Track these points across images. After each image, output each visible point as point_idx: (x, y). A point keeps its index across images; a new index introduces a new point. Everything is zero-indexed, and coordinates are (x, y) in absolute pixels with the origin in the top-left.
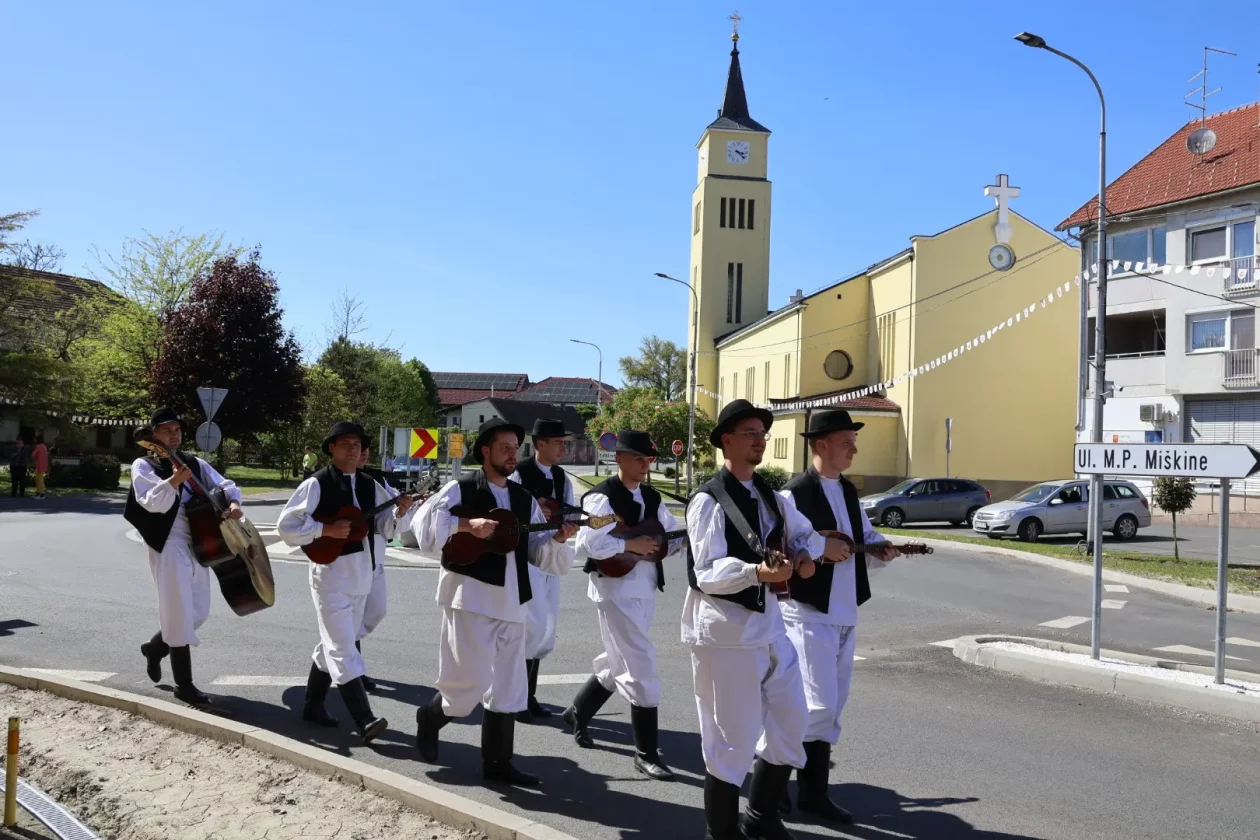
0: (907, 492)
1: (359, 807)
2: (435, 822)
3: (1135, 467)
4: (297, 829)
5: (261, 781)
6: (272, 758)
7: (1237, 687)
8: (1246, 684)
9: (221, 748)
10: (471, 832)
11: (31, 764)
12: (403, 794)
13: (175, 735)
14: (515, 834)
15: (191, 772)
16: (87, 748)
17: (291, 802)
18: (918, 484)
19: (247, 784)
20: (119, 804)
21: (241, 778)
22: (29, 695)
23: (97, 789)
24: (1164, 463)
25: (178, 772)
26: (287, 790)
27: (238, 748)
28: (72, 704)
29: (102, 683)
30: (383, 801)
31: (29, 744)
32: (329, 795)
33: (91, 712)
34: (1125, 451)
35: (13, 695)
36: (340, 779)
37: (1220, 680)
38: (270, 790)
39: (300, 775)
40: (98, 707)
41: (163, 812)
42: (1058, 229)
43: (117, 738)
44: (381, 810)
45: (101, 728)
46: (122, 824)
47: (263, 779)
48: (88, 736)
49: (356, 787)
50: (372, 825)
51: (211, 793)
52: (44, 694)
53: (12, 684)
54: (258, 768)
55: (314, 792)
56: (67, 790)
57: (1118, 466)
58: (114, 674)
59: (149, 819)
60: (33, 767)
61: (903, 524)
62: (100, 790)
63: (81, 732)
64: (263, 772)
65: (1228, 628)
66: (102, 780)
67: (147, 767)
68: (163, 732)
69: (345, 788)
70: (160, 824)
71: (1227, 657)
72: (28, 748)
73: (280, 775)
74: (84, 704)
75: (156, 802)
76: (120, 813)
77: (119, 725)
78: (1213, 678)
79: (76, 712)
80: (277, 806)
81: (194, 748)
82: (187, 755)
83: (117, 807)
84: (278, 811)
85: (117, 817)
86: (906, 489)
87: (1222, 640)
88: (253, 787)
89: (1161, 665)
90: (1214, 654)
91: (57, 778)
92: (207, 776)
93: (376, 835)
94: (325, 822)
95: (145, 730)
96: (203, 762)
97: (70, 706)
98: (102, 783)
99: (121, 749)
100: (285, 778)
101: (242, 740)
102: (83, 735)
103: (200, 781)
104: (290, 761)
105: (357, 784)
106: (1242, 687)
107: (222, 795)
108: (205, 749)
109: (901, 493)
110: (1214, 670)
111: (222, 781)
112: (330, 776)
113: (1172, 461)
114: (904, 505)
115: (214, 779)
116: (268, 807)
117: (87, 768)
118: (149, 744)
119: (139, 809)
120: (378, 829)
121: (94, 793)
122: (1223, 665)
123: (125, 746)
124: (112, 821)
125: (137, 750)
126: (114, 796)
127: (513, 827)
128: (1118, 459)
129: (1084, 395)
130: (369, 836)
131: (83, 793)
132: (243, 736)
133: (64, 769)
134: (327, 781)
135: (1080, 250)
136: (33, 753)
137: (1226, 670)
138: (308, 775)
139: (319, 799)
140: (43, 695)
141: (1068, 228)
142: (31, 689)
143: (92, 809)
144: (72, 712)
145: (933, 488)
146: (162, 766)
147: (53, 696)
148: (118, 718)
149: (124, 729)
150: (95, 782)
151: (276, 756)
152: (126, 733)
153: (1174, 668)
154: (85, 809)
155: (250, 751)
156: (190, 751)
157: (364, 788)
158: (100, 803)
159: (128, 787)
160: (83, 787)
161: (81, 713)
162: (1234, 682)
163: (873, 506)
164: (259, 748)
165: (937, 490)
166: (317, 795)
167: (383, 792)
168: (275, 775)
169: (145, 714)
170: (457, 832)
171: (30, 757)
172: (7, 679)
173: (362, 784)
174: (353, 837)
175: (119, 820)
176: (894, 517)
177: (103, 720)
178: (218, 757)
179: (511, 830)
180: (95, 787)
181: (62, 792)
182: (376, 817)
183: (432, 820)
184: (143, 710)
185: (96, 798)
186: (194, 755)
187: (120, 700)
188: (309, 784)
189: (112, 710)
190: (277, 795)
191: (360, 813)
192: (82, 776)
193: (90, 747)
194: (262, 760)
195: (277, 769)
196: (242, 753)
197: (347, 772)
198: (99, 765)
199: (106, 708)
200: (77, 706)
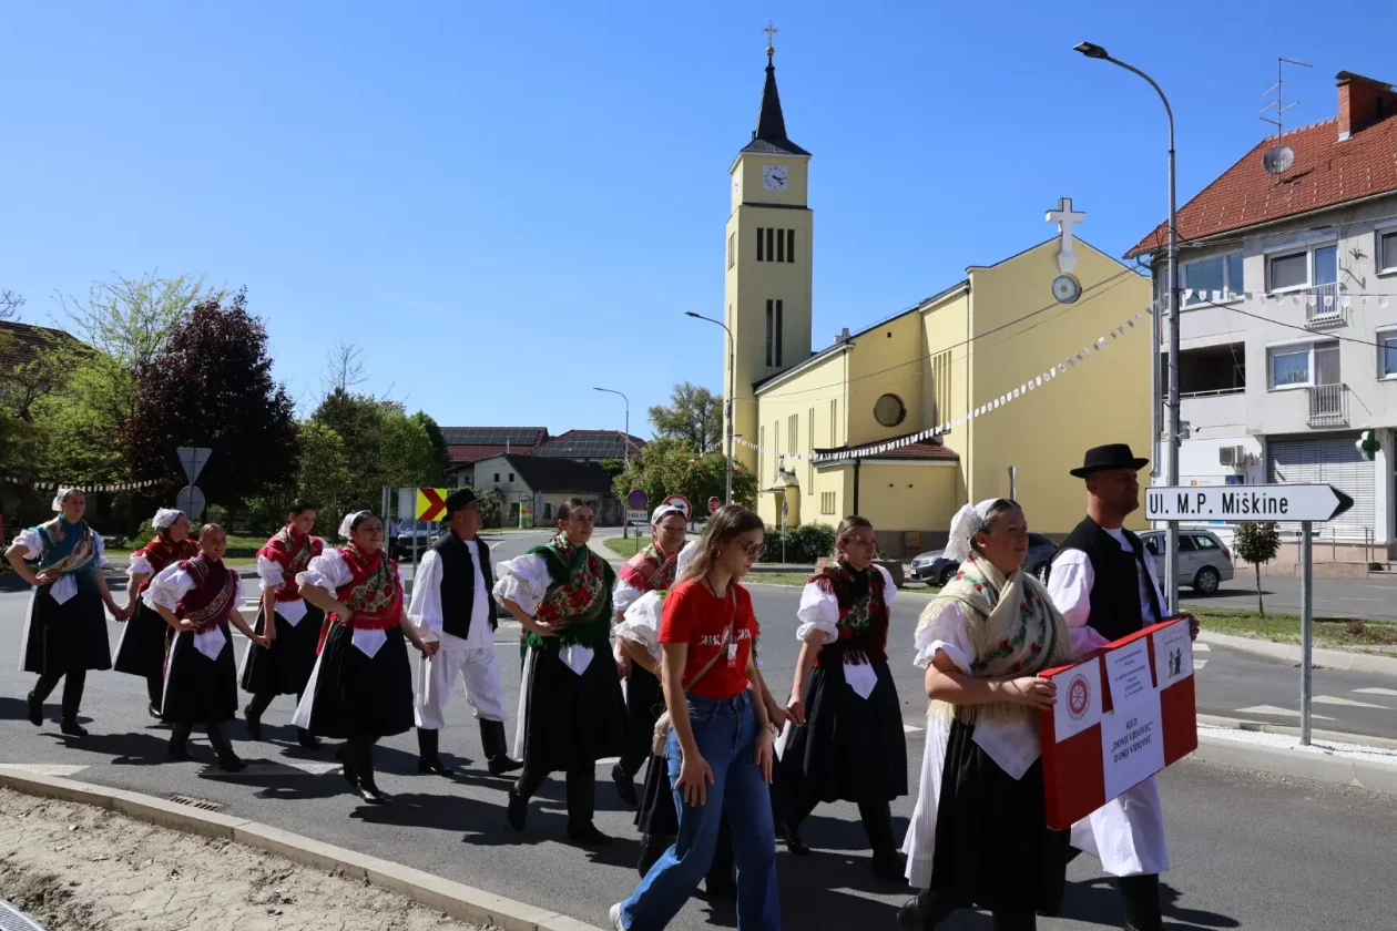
1: (364, 904)
2: (448, 918)
3: (1211, 512)
5: (253, 879)
6: (266, 853)
7: (1324, 747)
8: (1333, 745)
9: (208, 844)
10: (487, 928)
12: (414, 889)
13: (156, 832)
14: (537, 927)
15: (175, 872)
16: (56, 850)
17: (287, 901)
19: (238, 883)
20: (92, 910)
21: (230, 877)
23: (67, 894)
24: (1242, 507)
25: (160, 872)
26: (282, 889)
27: (227, 844)
28: (37, 801)
29: (73, 777)
30: (390, 896)
32: (329, 891)
33: (60, 810)
34: (1199, 495)
36: (341, 874)
37: (1307, 742)
38: (264, 889)
39: (297, 871)
40: (68, 804)
41: (143, 916)
42: (1126, 257)
43: (89, 837)
44: (388, 907)
45: (72, 827)
47: (256, 876)
48: (57, 836)
49: (360, 882)
50: (379, 922)
51: (197, 894)
52: (6, 791)
54: (250, 865)
55: (313, 890)
56: (33, 898)
57: (1193, 511)
58: (86, 767)
59: (127, 925)
62: (70, 896)
63: (48, 832)
64: (255, 870)
65: (1314, 685)
66: (73, 884)
67: (124, 869)
68: (142, 829)
69: (347, 884)
71: (1313, 716)
73: (274, 872)
74: (52, 801)
75: (135, 906)
76: (93, 920)
77: (92, 824)
78: (1299, 739)
79: (43, 810)
80: (270, 906)
81: (177, 845)
82: (170, 853)
83: (90, 914)
84: (272, 912)
85: (91, 924)
87: (1308, 698)
88: (244, 886)
89: (1243, 727)
90: (1299, 714)
91: (22, 884)
92: (192, 876)
94: (326, 921)
95: (122, 828)
96: (188, 861)
97: (36, 804)
98: (72, 888)
99: (94, 849)
100: (280, 875)
101: (230, 834)
102: (51, 835)
103: (185, 881)
104: (286, 857)
105: (361, 879)
106: (1330, 748)
107: (210, 896)
108: (190, 846)
110: (1300, 730)
111: (210, 880)
112: (330, 871)
113: (1250, 505)
115: (201, 878)
116: (262, 908)
117: (56, 871)
118: (127, 843)
119: (116, 915)
120: (385, 927)
121: (64, 899)
122: (1309, 725)
123: (98, 846)
124: (85, 929)
125: (112, 850)
126: (87, 901)
127: (535, 920)
128: (1193, 504)
129: (1158, 438)
131: (52, 899)
132: (232, 830)
133: (32, 872)
134: (327, 876)
135: (1150, 279)
137: (1313, 731)
138: (305, 871)
139: (319, 897)
140: (3, 792)
141: (1138, 255)
143: (61, 916)
144: (41, 808)
146: (141, 867)
147: (16, 793)
148: (91, 815)
149: (97, 827)
150: (65, 887)
151: (270, 850)
152: (100, 831)
153: (1258, 730)
154: (54, 917)
155: (240, 846)
156: (173, 849)
157: (368, 883)
158: (70, 910)
159: (103, 891)
160: (51, 893)
161: (48, 811)
162: (1321, 743)
163: (931, 564)
164: (252, 843)
166: (317, 893)
167: (389, 886)
168: (269, 872)
169: (123, 809)
170: (473, 928)
173: (366, 878)
175: (93, 928)
177: (73, 818)
178: (207, 853)
179: (532, 924)
180: (66, 892)
181: (27, 899)
182: (383, 915)
183: (445, 916)
184: (119, 805)
185: (64, 907)
186: (177, 854)
187: (94, 795)
188: (307, 881)
189: (83, 806)
190: (271, 894)
191: (365, 911)
192: (50, 881)
193: (59, 848)
194: (254, 856)
195: (272, 865)
196: (232, 849)
197: (349, 866)
198: (69, 867)
199: (77, 804)
200: (44, 803)
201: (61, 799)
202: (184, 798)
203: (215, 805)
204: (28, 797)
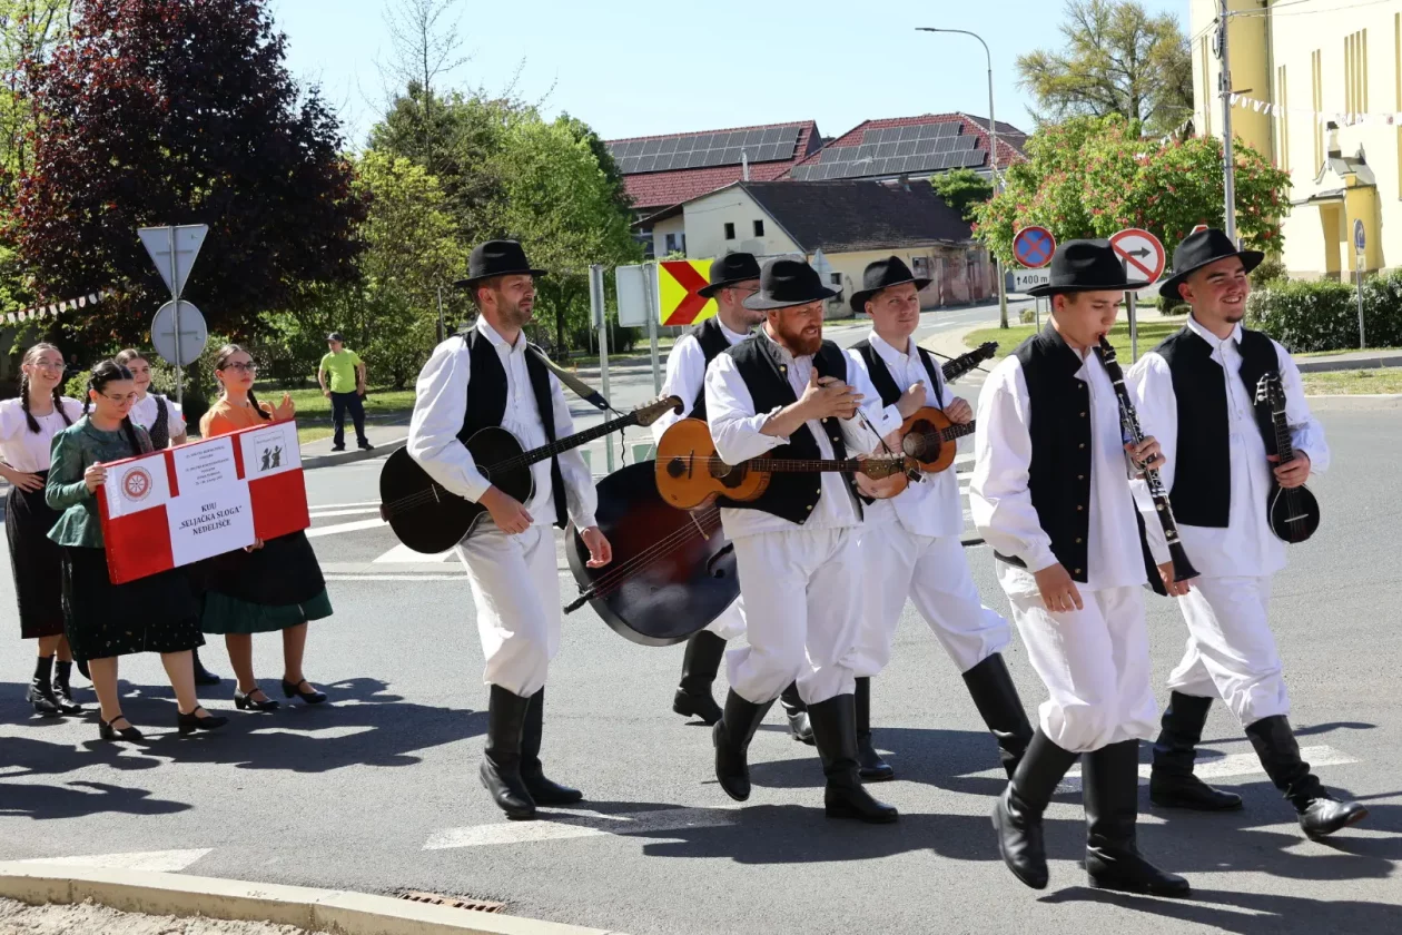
22: (54, 917)
28: (161, 923)
29: (190, 870)
35: (19, 919)
40: (221, 923)
52: (90, 909)
53: (11, 898)
58: (205, 851)
74: (189, 921)
140: (86, 911)
142: (54, 902)
147: (111, 911)
169: (336, 926)
184: (331, 918)
187: (276, 904)
189: (257, 926)
199: (242, 923)
200: (173, 926)
201: (205, 914)
202: (424, 896)
203: (489, 904)
204: (138, 917)
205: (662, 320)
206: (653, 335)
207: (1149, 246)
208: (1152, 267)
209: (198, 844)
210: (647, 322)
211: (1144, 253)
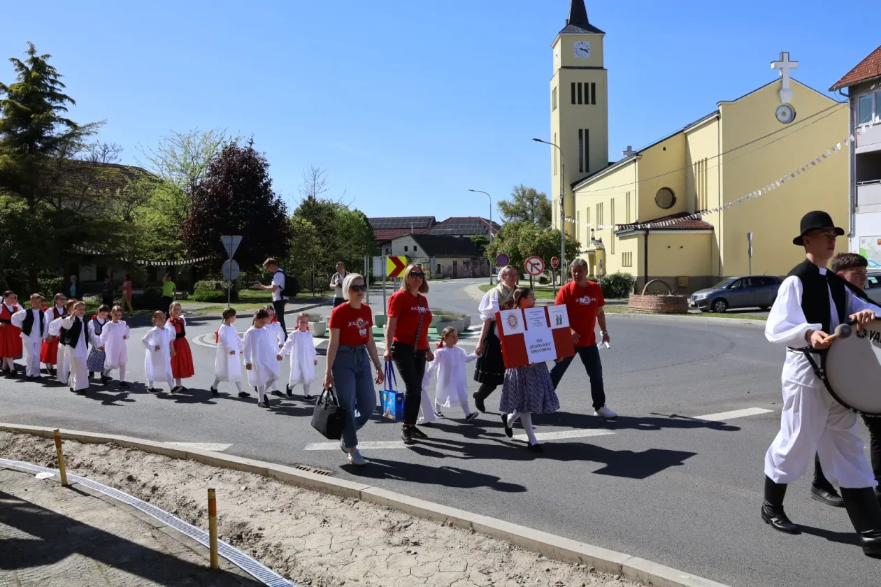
0: (729, 287)
1: (475, 546)
2: (543, 558)
4: (432, 566)
5: (385, 527)
6: (388, 509)
9: (343, 502)
10: (578, 565)
11: (199, 516)
12: (511, 536)
13: (303, 492)
14: (622, 566)
15: (325, 521)
16: (238, 504)
17: (416, 544)
18: (736, 281)
19: (374, 530)
20: (282, 548)
21: (367, 525)
22: (181, 464)
23: (258, 536)
25: (315, 521)
26: (408, 535)
27: (357, 502)
28: (215, 470)
29: (225, 452)
30: (493, 541)
31: (194, 501)
32: (445, 537)
33: (231, 476)
35: (170, 463)
36: (451, 525)
38: (395, 534)
39: (416, 521)
40: (236, 472)
41: (319, 554)
42: (831, 89)
43: (257, 495)
44: (494, 549)
45: (243, 488)
46: (290, 564)
47: (385, 525)
48: (235, 494)
49: (467, 531)
50: (491, 561)
51: (349, 538)
52: (192, 462)
53: (167, 456)
54: (378, 517)
55: (432, 535)
56: (235, 537)
58: (231, 445)
59: (311, 561)
60: (200, 519)
61: (727, 310)
62: (261, 537)
63: (229, 491)
64: (383, 520)
66: (260, 529)
67: (289, 519)
68: (292, 490)
69: (456, 532)
70: (321, 565)
72: (194, 504)
73: (398, 522)
74: (225, 470)
75: (308, 546)
76: (286, 555)
77: (256, 486)
79: (220, 476)
80: (406, 548)
81: (320, 501)
82: (316, 507)
83: (281, 551)
84: (410, 552)
85: (284, 558)
86: (728, 285)
88: (379, 533)
91: (225, 528)
92: (339, 524)
93: (497, 569)
94: (452, 560)
95: (277, 489)
96: (331, 513)
97: (214, 472)
98: (261, 532)
99: (263, 504)
100: (404, 525)
101: (359, 496)
102: (231, 493)
103: (334, 526)
104: (405, 512)
105: (468, 529)
107: (358, 539)
108: (330, 502)
109: (725, 287)
111: (353, 528)
112: (442, 523)
114: (726, 296)
115: (346, 527)
116: (400, 549)
117: (246, 519)
118: (283, 500)
119: (298, 552)
120: (498, 564)
121: (258, 539)
123: (265, 502)
124: (280, 563)
125: (274, 504)
126: (275, 543)
127: (619, 561)
129: (853, 211)
130: (492, 570)
131: (249, 539)
132: (360, 492)
133: (228, 520)
134: (440, 527)
135: (849, 104)
136: (199, 508)
138: (421, 522)
139: (438, 541)
140: (191, 463)
141: (840, 88)
142: (182, 459)
143: (260, 552)
144: (218, 474)
145: (747, 283)
146: (299, 517)
147: (200, 464)
148: (254, 480)
149: (260, 488)
150: (256, 531)
151: (391, 507)
152: (263, 491)
154: (255, 552)
155: (368, 504)
156: (318, 505)
157: (474, 532)
158: (266, 548)
159: (282, 534)
160: (247, 535)
161: (224, 476)
163: (705, 298)
164: (376, 502)
165: (750, 284)
166: (436, 538)
167: (492, 534)
168: (395, 523)
169: (275, 476)
170: (565, 565)
171: (197, 511)
172: (163, 452)
173: (472, 528)
174: (480, 572)
175: (286, 561)
176: (720, 305)
177: (242, 481)
178: (343, 509)
179: (617, 564)
180: (257, 534)
181: (231, 538)
182: (492, 555)
183: (540, 556)
184: (272, 473)
185: (260, 543)
186: (322, 508)
187: (254, 467)
188: (425, 529)
189: (247, 474)
190: (402, 538)
191: (478, 552)
192: (244, 526)
193: (239, 502)
194: (379, 511)
195: (395, 518)
196: (362, 505)
197: (457, 519)
198: (252, 516)
199: (243, 472)
200: (220, 471)
201: (230, 468)
202: (304, 467)
203: (327, 471)
204: (208, 467)
205: (388, 274)
206: (384, 279)
207: (540, 262)
208: (540, 269)
209: (228, 442)
210: (382, 275)
211: (538, 264)
